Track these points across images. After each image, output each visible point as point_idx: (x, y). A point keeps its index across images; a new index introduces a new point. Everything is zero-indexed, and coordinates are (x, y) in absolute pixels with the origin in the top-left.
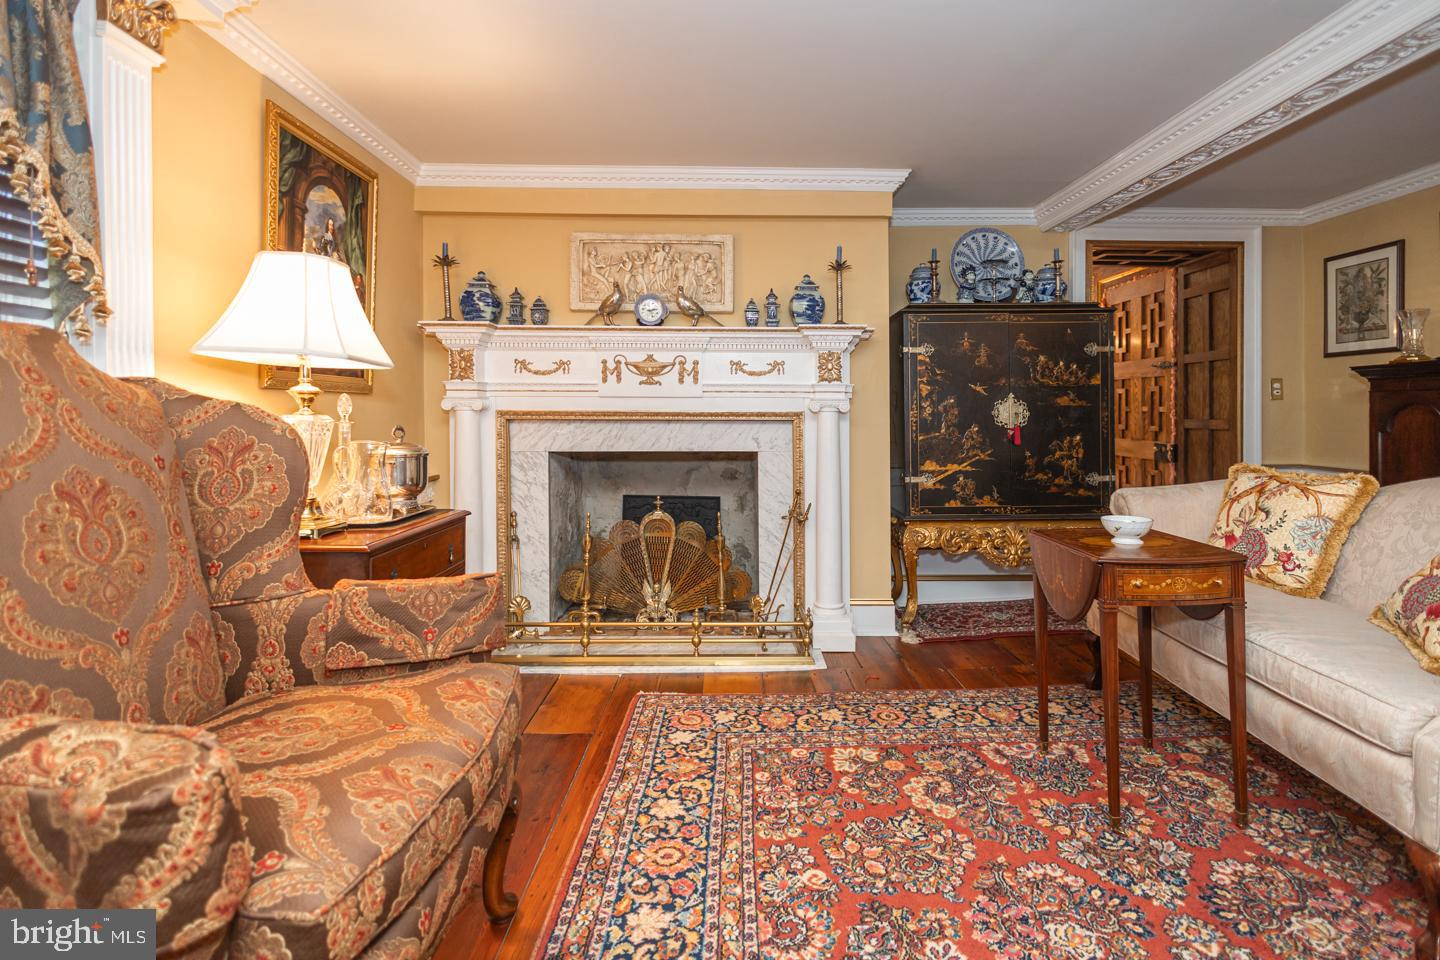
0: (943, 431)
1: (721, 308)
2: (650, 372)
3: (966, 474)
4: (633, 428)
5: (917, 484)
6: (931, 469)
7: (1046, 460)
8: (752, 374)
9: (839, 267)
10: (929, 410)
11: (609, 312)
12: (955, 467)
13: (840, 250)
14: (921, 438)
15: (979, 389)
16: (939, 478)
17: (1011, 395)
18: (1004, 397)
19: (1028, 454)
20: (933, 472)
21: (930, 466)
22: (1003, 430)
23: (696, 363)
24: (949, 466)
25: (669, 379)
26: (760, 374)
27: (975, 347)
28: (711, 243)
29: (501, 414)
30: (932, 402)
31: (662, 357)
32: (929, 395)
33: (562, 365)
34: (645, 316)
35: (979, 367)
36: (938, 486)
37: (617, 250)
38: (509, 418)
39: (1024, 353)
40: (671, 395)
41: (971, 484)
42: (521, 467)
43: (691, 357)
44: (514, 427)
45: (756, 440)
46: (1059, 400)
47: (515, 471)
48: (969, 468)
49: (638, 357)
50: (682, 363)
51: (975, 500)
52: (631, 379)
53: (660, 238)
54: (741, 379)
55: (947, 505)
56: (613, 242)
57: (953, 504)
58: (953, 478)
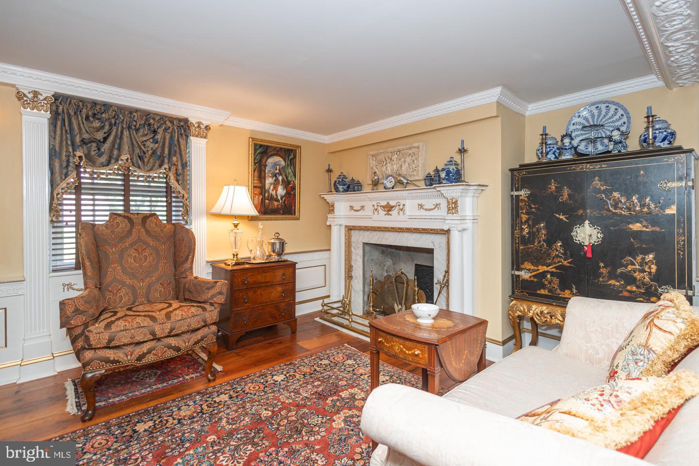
0: (536, 244)
1: (417, 178)
2: (389, 208)
3: (552, 274)
4: (387, 234)
5: (519, 276)
6: (528, 267)
7: (619, 271)
8: (426, 210)
9: (462, 151)
10: (527, 231)
11: (375, 184)
12: (545, 268)
13: (463, 142)
14: (522, 247)
15: (561, 217)
16: (533, 274)
17: (587, 222)
18: (581, 223)
19: (602, 265)
20: (529, 270)
21: (528, 265)
22: (581, 246)
23: (404, 205)
24: (540, 267)
25: (394, 212)
26: (429, 210)
27: (559, 189)
28: (414, 147)
29: (346, 226)
30: (529, 225)
31: (392, 203)
32: (527, 222)
33: (363, 207)
34: (389, 185)
35: (562, 202)
36: (532, 279)
37: (382, 156)
38: (350, 229)
39: (599, 191)
40: (395, 220)
41: (556, 281)
42: (355, 249)
43: (402, 202)
44: (353, 232)
45: (433, 243)
46: (631, 226)
47: (353, 249)
48: (554, 270)
49: (384, 203)
50: (399, 205)
51: (558, 291)
52: (382, 212)
53: (396, 149)
54: (423, 213)
55: (538, 292)
56: (381, 153)
57: (542, 292)
58: (543, 275)
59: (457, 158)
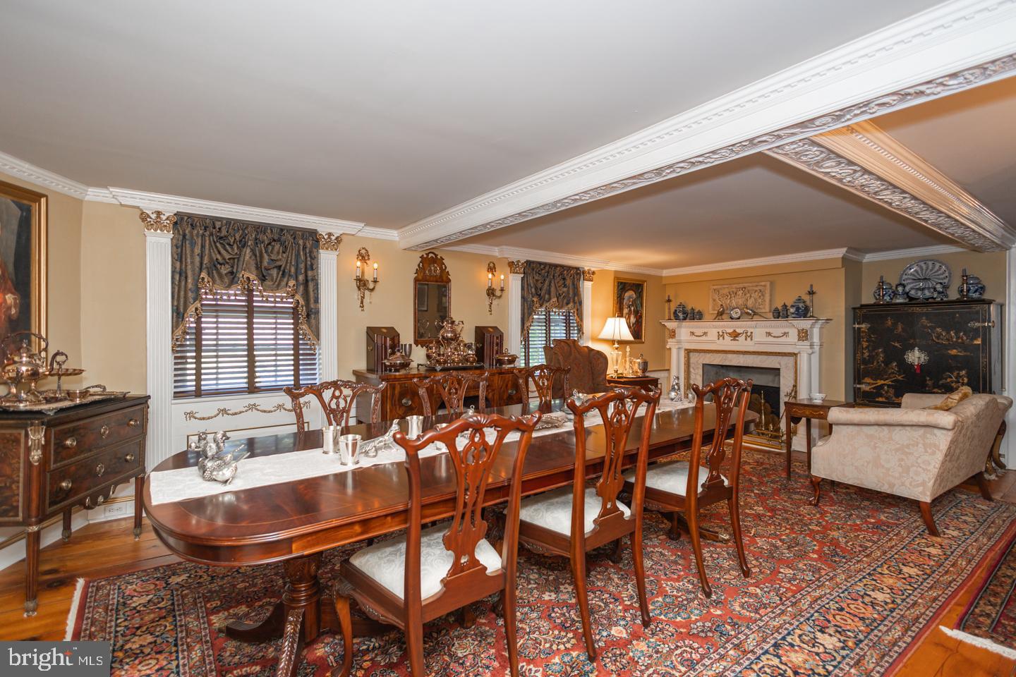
0: (875, 364)
1: (763, 311)
2: (735, 336)
3: (889, 386)
4: (730, 356)
5: (860, 388)
6: (868, 382)
7: (941, 382)
8: (774, 337)
9: (811, 293)
10: (867, 354)
11: (720, 315)
12: (882, 382)
13: (812, 286)
14: (862, 367)
15: (896, 344)
16: (873, 386)
17: (916, 348)
18: (912, 349)
19: (928, 378)
20: (869, 383)
21: (867, 380)
22: (912, 365)
23: (752, 333)
24: (878, 381)
25: (741, 339)
26: (778, 337)
27: (895, 324)
28: (761, 285)
29: (686, 350)
30: (869, 350)
31: (739, 331)
32: (867, 347)
33: (705, 334)
34: (734, 316)
35: (897, 334)
36: (872, 390)
37: (726, 291)
38: (688, 352)
39: (926, 327)
40: (742, 344)
41: (892, 391)
42: (693, 368)
43: (749, 330)
44: (691, 354)
45: (780, 364)
46: (949, 352)
47: (691, 370)
48: (890, 383)
49: (730, 331)
50: (746, 333)
51: (894, 398)
52: (728, 338)
53: (741, 285)
54: (770, 339)
55: (877, 400)
56: (724, 288)
57: (880, 399)
58: (882, 386)
59: (807, 298)
